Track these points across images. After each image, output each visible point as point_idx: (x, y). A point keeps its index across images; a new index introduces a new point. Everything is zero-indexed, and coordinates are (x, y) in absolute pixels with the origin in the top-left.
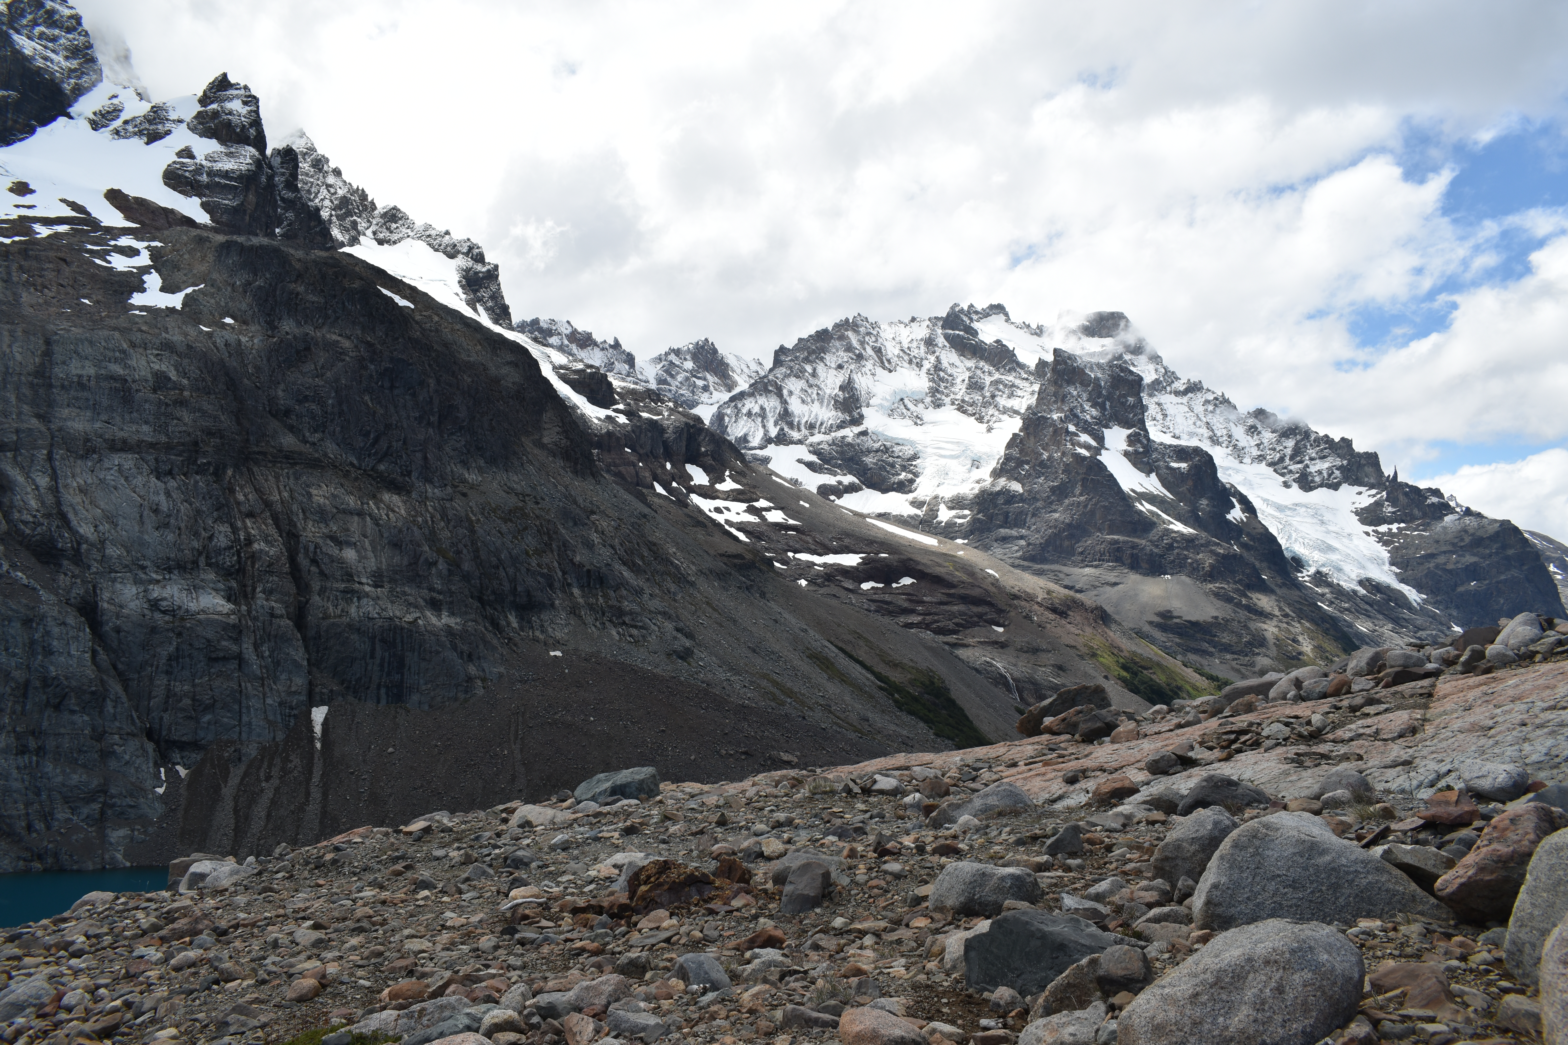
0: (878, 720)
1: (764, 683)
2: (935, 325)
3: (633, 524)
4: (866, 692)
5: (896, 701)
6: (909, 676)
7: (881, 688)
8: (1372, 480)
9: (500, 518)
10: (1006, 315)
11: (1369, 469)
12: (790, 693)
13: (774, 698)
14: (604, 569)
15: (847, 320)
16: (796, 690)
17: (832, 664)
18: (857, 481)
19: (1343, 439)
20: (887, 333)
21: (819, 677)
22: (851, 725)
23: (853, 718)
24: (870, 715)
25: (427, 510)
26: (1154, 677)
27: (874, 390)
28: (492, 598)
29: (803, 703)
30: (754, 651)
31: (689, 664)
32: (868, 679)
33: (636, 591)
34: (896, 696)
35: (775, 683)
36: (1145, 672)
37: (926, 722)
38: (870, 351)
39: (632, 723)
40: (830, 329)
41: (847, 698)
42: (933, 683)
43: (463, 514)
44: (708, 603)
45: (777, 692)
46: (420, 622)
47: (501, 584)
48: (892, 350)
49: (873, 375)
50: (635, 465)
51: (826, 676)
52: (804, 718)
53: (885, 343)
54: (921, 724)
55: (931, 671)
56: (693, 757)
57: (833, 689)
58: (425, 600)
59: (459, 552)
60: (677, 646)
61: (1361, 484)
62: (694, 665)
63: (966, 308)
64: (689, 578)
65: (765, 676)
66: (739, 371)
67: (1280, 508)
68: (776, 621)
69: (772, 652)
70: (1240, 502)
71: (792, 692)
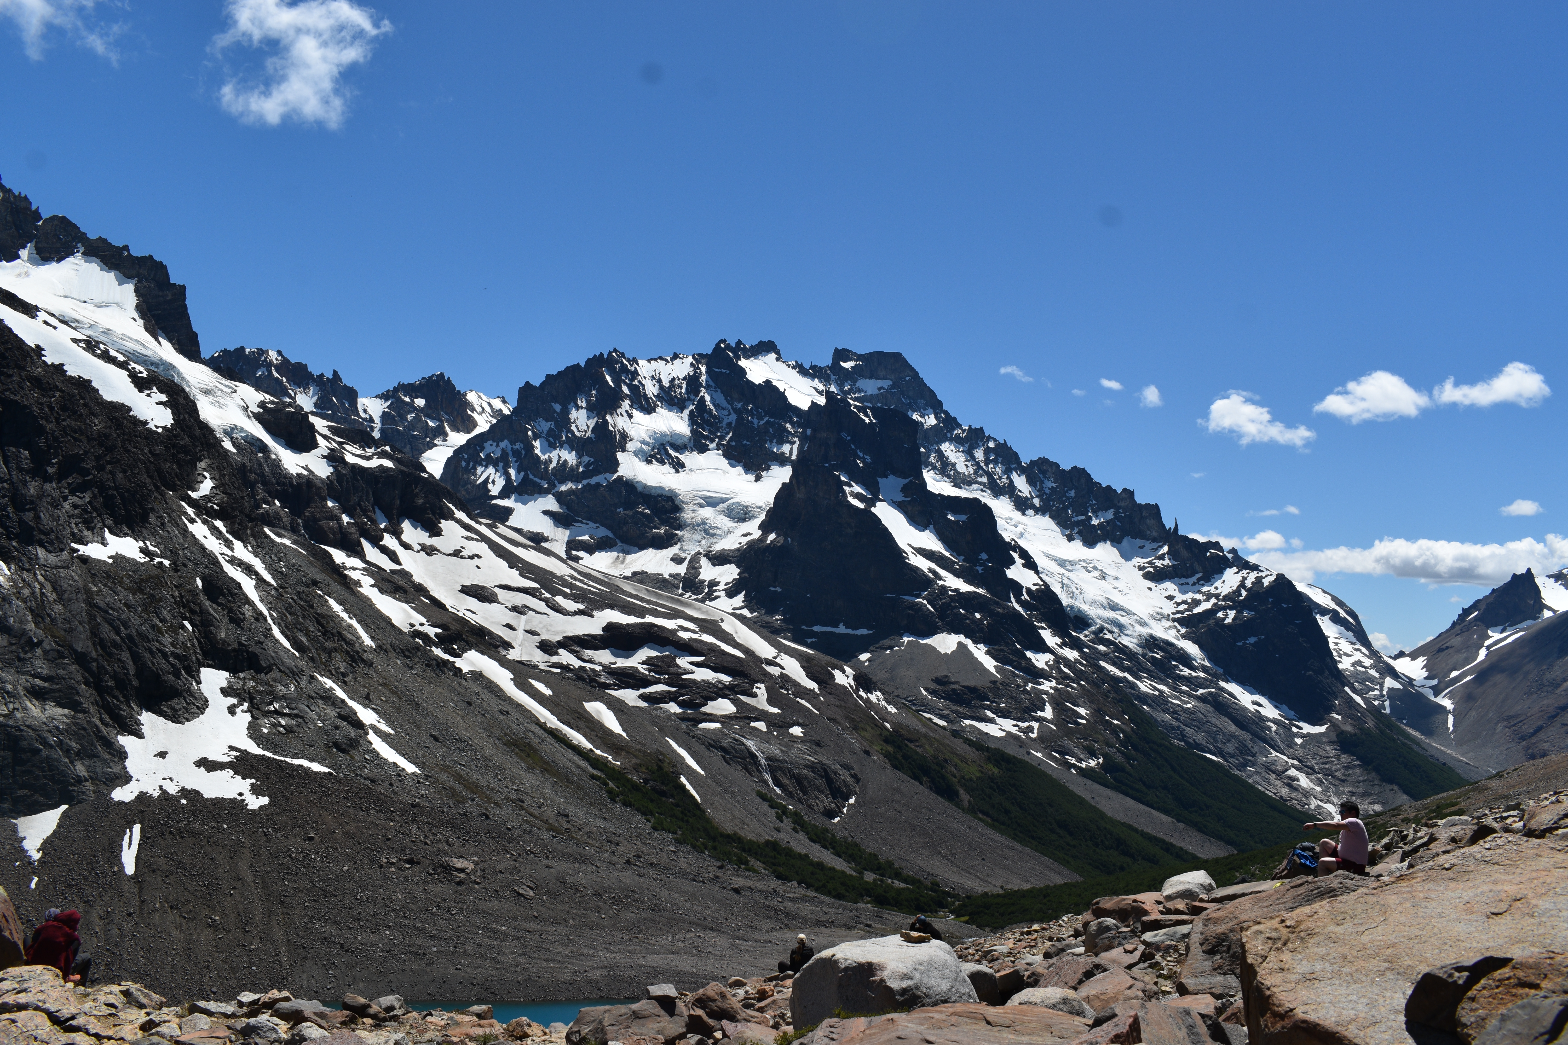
0: (580, 814)
1: (444, 777)
2: (698, 362)
3: (299, 594)
4: (572, 783)
5: (610, 792)
6: (634, 761)
7: (593, 777)
8: (1155, 534)
9: (129, 589)
10: (778, 352)
11: (1150, 522)
12: (474, 788)
13: (453, 794)
14: (254, 649)
15: (601, 354)
16: (483, 783)
17: (535, 751)
18: (611, 535)
19: (1125, 490)
20: (645, 368)
21: (514, 765)
22: (546, 822)
23: (550, 814)
24: (572, 810)
25: (37, 580)
26: (919, 750)
27: (632, 432)
28: (111, 683)
29: (489, 799)
30: (436, 739)
31: (352, 758)
32: (579, 767)
33: (293, 673)
34: (611, 785)
35: (459, 777)
36: (911, 745)
37: (644, 814)
38: (625, 390)
39: (274, 829)
40: (582, 364)
41: (548, 791)
42: (660, 768)
43: (81, 585)
44: (385, 685)
45: (458, 787)
46: (18, 715)
47: (124, 668)
48: (651, 389)
49: (630, 416)
50: (339, 520)
51: (524, 766)
52: (487, 817)
53: (644, 382)
54: (639, 817)
55: (662, 754)
56: (345, 868)
57: (529, 780)
58: (25, 688)
59: (70, 631)
60: (338, 736)
61: (1144, 537)
62: (357, 758)
63: (733, 345)
64: (365, 656)
65: (445, 768)
66: (479, 409)
67: (1062, 563)
68: (470, 704)
69: (461, 740)
70: (1021, 557)
71: (477, 786)
